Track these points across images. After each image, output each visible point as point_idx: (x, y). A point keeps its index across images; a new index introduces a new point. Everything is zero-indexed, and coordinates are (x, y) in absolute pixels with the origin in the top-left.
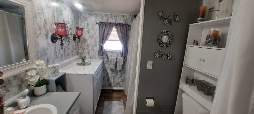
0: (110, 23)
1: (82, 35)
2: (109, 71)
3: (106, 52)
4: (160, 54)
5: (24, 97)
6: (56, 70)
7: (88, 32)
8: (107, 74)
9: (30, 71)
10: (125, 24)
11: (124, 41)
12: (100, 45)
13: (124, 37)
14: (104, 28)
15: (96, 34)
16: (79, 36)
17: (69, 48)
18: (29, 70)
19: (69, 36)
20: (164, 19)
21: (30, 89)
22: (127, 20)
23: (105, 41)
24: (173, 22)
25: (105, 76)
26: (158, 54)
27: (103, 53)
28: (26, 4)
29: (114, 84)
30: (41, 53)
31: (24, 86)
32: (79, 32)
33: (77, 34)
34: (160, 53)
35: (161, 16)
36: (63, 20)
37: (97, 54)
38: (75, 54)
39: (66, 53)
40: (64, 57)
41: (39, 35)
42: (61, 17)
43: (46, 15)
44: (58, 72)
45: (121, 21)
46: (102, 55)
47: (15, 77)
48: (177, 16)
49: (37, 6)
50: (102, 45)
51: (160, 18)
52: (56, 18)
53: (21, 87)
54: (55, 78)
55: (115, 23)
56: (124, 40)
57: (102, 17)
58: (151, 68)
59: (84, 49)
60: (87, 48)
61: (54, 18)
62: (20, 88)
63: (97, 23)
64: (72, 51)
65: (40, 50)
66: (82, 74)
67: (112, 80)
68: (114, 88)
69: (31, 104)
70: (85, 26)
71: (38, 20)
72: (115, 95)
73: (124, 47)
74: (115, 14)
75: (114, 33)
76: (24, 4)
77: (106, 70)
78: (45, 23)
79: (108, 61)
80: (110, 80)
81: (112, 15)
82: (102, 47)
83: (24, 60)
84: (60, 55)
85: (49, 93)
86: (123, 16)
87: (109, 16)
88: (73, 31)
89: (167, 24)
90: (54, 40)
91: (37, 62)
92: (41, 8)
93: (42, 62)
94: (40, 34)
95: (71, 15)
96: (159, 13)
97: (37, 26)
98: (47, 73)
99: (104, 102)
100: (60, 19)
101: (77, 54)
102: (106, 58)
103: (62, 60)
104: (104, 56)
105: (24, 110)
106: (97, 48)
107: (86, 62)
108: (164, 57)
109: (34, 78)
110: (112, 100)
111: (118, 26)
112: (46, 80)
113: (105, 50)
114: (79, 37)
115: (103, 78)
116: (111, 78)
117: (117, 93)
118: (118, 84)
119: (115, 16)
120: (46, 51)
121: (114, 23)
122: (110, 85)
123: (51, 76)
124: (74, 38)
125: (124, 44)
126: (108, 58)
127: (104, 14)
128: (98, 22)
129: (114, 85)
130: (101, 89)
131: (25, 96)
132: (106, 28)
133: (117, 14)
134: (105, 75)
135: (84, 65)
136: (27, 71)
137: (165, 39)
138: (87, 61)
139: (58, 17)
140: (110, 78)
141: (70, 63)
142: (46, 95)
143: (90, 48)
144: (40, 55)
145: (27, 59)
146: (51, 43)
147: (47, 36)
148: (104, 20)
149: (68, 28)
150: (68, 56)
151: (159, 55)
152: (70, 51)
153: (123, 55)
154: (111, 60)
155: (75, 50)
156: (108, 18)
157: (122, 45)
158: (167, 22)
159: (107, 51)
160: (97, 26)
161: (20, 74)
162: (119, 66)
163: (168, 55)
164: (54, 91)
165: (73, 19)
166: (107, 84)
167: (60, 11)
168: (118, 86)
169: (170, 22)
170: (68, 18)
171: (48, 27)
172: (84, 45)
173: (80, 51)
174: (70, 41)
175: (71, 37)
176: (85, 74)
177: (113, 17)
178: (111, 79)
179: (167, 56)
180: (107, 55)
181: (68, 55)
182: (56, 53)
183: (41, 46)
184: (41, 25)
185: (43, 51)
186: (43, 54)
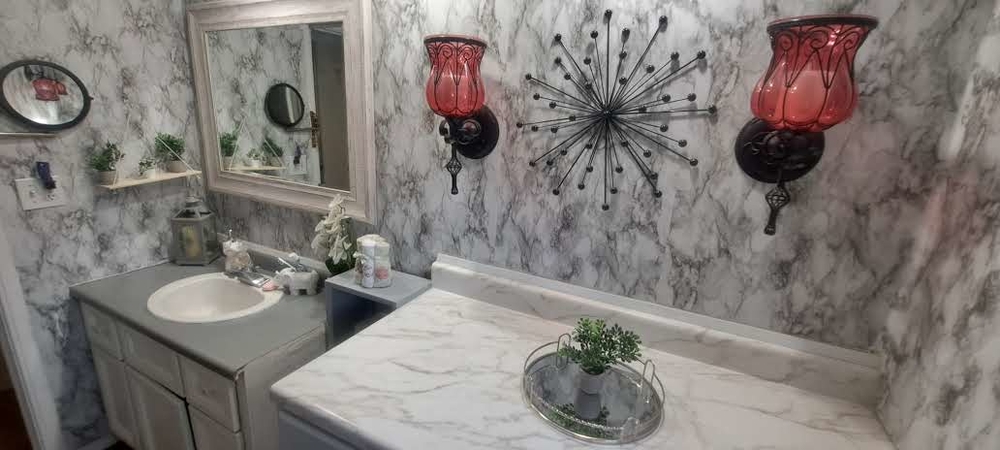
41: (392, 116)
71: (395, 54)
76: (339, 13)
97: (389, 80)
147: (430, 117)
182: (477, 209)
183: (397, 156)
184: (406, 70)
185: (404, 178)
186: (404, 191)
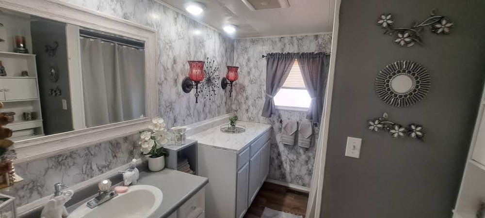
0: (288, 53)
1: (236, 78)
2: (282, 148)
3: (278, 110)
4: (384, 124)
5: (132, 168)
6: (181, 136)
7: (249, 73)
8: (279, 154)
9: (145, 133)
10: (319, 54)
11: (315, 89)
12: (267, 97)
13: (317, 80)
14: (275, 65)
15: (261, 77)
16: (230, 81)
17: (213, 102)
18: (143, 131)
19: (214, 82)
20: (398, 33)
21: (145, 160)
22: (324, 44)
23: (276, 88)
24: (429, 37)
25: (275, 158)
26: (377, 122)
27: (271, 113)
28: (147, 38)
29: (290, 176)
30: (165, 107)
31: (136, 152)
32: (232, 75)
33: (228, 77)
34: (385, 120)
35: (388, 24)
36: (205, 56)
37: (261, 113)
38: (225, 112)
39: (207, 110)
40: (202, 116)
41: (163, 81)
42: (201, 52)
43: (177, 51)
44: (184, 139)
45: (311, 47)
46: (270, 116)
47: (126, 139)
48: (442, 18)
49: (163, 38)
50: (271, 96)
51: (384, 31)
52: (192, 53)
53: (133, 155)
54: (176, 148)
55: (298, 54)
56: (317, 87)
57: (274, 43)
58: (356, 154)
59: (240, 104)
60: (245, 103)
61: (189, 53)
62: (131, 155)
63: (263, 56)
64: (219, 107)
65: (163, 103)
66: (220, 148)
67: (287, 167)
68: (293, 186)
69: (139, 181)
70: (244, 63)
71: (164, 59)
72: (289, 199)
73: (315, 102)
74: (299, 36)
75: (296, 73)
76: (144, 37)
77: (277, 146)
78: (175, 62)
79: (280, 129)
80: (283, 167)
81: (292, 37)
82: (269, 100)
83: (142, 117)
84: (196, 113)
85: (167, 170)
86: (316, 37)
87: (286, 41)
88: (223, 73)
89: (407, 43)
90: (187, 89)
91: (155, 122)
92: (169, 41)
93: (161, 121)
94: (166, 79)
95: (220, 46)
96: (382, 19)
97: (162, 68)
98: (167, 139)
99: (263, 209)
100: (199, 54)
101: (228, 112)
102: (278, 122)
103: (199, 120)
104: (275, 118)
105: (126, 188)
106: (262, 102)
107: (236, 126)
108: (398, 132)
109: (148, 144)
110: (280, 210)
111: (303, 58)
112: (165, 150)
113: (277, 106)
114: (232, 82)
115: (271, 160)
116: (286, 163)
117: (295, 198)
118: (300, 178)
119: (298, 40)
120: (173, 104)
121: (295, 54)
122: (283, 177)
123: (174, 144)
124: (224, 85)
125: (315, 95)
126: (281, 122)
127: (276, 37)
128: (265, 55)
129: (292, 180)
130: (263, 182)
131: (134, 168)
132: (279, 64)
133: (303, 35)
134: (274, 156)
135: (234, 132)
136: (140, 132)
137: (402, 84)
138: (238, 125)
139: (196, 52)
140: (284, 163)
141: (212, 125)
142: (162, 172)
143: (250, 102)
144: (163, 110)
145: (144, 114)
146: (182, 93)
147: (176, 81)
148: (277, 50)
149: (213, 69)
150: (210, 114)
151: (380, 126)
152: (214, 106)
153: (313, 117)
154: (286, 126)
155: (224, 104)
156: (285, 45)
157: (312, 97)
158: (408, 40)
159: (279, 108)
160: (264, 61)
161: (132, 135)
162: (302, 139)
163: (410, 126)
164: (173, 169)
165: (224, 52)
166: (278, 173)
167: (201, 42)
168: (300, 182)
169: (416, 37)
170: (214, 51)
171: (179, 67)
172: (240, 96)
173: (234, 107)
174: (215, 89)
175: (218, 83)
176: (226, 149)
177: (295, 42)
178: (285, 165)
179: (409, 131)
180: (279, 117)
181: (210, 112)
182: (188, 108)
183: (165, 97)
184: (168, 65)
185: (168, 105)
186: (168, 110)
